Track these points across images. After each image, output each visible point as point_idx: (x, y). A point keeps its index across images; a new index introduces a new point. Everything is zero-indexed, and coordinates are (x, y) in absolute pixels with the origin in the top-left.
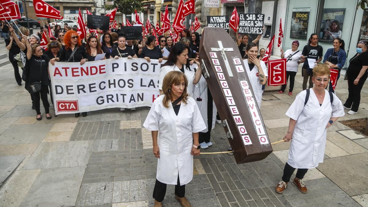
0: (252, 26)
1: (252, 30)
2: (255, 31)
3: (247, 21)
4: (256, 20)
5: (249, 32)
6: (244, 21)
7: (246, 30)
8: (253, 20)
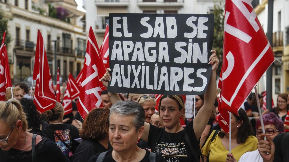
0: (160, 61)
1: (164, 78)
2: (175, 79)
3: (144, 41)
4: (180, 38)
5: (152, 83)
6: (131, 43)
8: (165, 39)
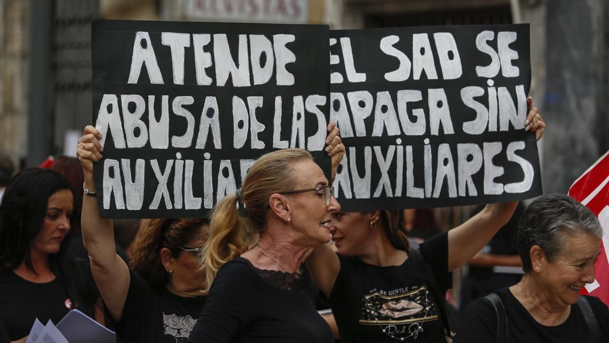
0: (435, 131)
1: (446, 171)
2: (468, 170)
3: (394, 88)
4: (469, 78)
5: (419, 182)
6: (366, 96)
7: (385, 167)
8: (440, 83)
